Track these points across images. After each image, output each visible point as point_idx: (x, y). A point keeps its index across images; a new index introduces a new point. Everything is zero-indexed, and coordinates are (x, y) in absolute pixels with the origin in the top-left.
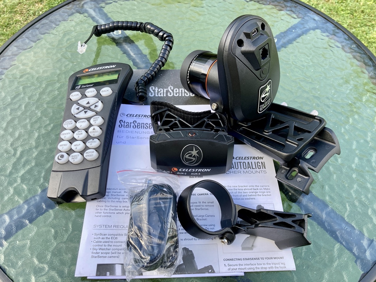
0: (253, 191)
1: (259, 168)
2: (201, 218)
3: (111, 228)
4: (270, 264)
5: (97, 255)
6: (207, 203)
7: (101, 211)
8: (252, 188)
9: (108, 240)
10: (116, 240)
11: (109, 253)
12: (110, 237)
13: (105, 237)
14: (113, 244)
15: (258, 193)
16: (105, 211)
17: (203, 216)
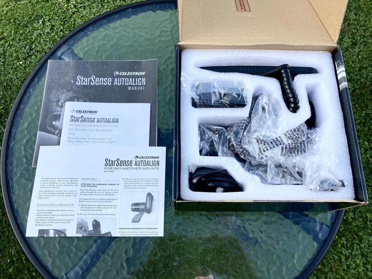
0: (147, 182)
1: (155, 165)
2: (108, 201)
3: (48, 206)
4: (148, 232)
5: (38, 224)
6: (114, 190)
7: (42, 195)
8: (147, 180)
9: (46, 214)
10: (51, 214)
11: (46, 223)
12: (47, 212)
13: (44, 212)
14: (49, 216)
15: (150, 184)
16: (45, 195)
17: (110, 199)
